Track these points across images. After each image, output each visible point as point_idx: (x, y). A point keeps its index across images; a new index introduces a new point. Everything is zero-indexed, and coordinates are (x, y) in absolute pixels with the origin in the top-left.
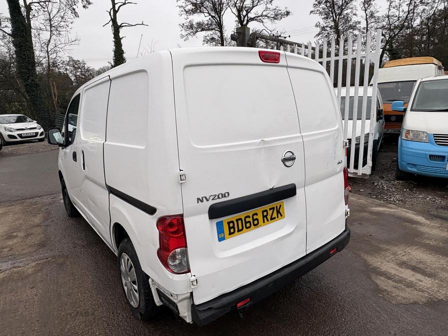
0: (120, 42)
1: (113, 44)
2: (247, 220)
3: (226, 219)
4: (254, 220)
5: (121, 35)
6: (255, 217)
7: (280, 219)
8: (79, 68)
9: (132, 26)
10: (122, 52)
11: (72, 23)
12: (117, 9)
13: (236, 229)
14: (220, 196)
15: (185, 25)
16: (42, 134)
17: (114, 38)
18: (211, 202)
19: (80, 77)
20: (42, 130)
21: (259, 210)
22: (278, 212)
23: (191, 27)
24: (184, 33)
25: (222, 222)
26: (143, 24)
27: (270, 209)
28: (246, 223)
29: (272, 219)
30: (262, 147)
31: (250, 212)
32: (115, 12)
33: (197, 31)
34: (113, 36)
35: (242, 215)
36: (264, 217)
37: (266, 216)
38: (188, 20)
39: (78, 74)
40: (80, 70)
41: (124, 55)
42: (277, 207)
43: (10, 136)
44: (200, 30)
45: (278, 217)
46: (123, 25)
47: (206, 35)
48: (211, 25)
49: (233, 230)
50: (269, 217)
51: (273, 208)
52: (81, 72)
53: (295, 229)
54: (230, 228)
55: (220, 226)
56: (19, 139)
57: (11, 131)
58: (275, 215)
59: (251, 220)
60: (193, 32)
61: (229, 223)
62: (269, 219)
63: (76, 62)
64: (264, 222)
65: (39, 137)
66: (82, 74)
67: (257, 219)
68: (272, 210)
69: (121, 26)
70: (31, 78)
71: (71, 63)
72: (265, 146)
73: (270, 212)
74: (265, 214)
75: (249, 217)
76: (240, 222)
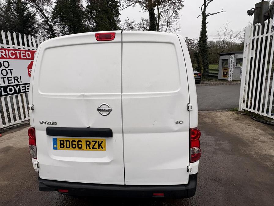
0: (206, 26)
1: (201, 27)
2: (74, 143)
3: (59, 138)
4: (78, 145)
5: (206, 22)
6: (80, 143)
7: (101, 150)
8: (191, 44)
9: (215, 14)
10: (206, 32)
11: (179, 19)
12: (206, 5)
13: (65, 146)
14: (51, 123)
17: (202, 24)
18: (47, 126)
19: (190, 49)
21: (84, 140)
22: (100, 145)
25: (56, 139)
26: (222, 11)
27: (92, 141)
28: (72, 144)
29: (93, 148)
30: (82, 98)
31: (77, 139)
32: (205, 7)
34: (202, 22)
35: (70, 139)
36: (87, 145)
37: (89, 145)
39: (190, 47)
40: (191, 45)
41: (207, 34)
42: (99, 142)
45: (99, 148)
46: (209, 14)
49: (63, 146)
50: (91, 146)
51: (96, 142)
52: (192, 46)
53: (111, 161)
54: (61, 144)
55: (55, 141)
58: (96, 146)
59: (76, 143)
61: (61, 141)
62: (91, 148)
63: (190, 40)
64: (86, 148)
67: (81, 145)
68: (95, 142)
69: (208, 15)
71: (187, 41)
72: (84, 98)
73: (93, 144)
74: (88, 143)
75: (75, 141)
76: (68, 142)
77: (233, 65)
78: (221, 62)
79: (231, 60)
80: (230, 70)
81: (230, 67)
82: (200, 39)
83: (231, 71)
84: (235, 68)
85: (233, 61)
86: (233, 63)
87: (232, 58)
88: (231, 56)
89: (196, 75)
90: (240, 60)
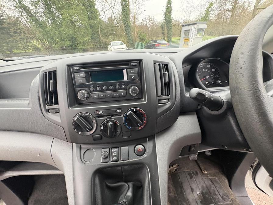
57: (115, 49)
70: (127, 22)
71: (149, 18)
77: (193, 35)
78: (183, 32)
79: (192, 30)
80: (191, 39)
81: (191, 37)
82: (166, 10)
83: (191, 41)
84: (196, 38)
85: (194, 31)
86: (194, 33)
87: (193, 29)
88: (193, 26)
89: (165, 45)
90: (200, 30)
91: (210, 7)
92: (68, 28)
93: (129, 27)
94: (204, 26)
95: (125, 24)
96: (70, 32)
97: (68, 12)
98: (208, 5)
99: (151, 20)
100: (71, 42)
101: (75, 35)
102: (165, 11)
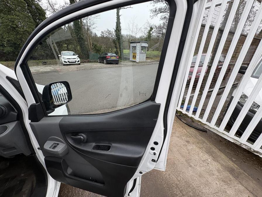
0: (119, 18)
5: (120, 14)
8: (111, 34)
9: (125, 8)
15: (153, 10)
16: (78, 61)
20: (79, 59)
23: (156, 11)
24: (152, 15)
26: (130, 7)
33: (158, 13)
38: (154, 7)
39: (110, 36)
43: (65, 62)
44: (160, 12)
47: (162, 15)
48: (166, 9)
56: (68, 63)
57: (65, 59)
60: (156, 14)
63: (110, 31)
65: (77, 63)
66: (112, 37)
71: (108, 32)
77: (139, 51)
78: (131, 48)
81: (137, 52)
83: (138, 55)
84: (141, 53)
86: (139, 49)
87: (138, 46)
88: (138, 44)
89: (115, 58)
90: (143, 48)
91: (150, 31)
92: (8, 33)
93: (82, 39)
94: (146, 45)
95: (77, 36)
96: (10, 38)
97: (7, 17)
98: (149, 29)
99: (110, 33)
100: (13, 48)
101: (17, 41)
102: (115, 29)
